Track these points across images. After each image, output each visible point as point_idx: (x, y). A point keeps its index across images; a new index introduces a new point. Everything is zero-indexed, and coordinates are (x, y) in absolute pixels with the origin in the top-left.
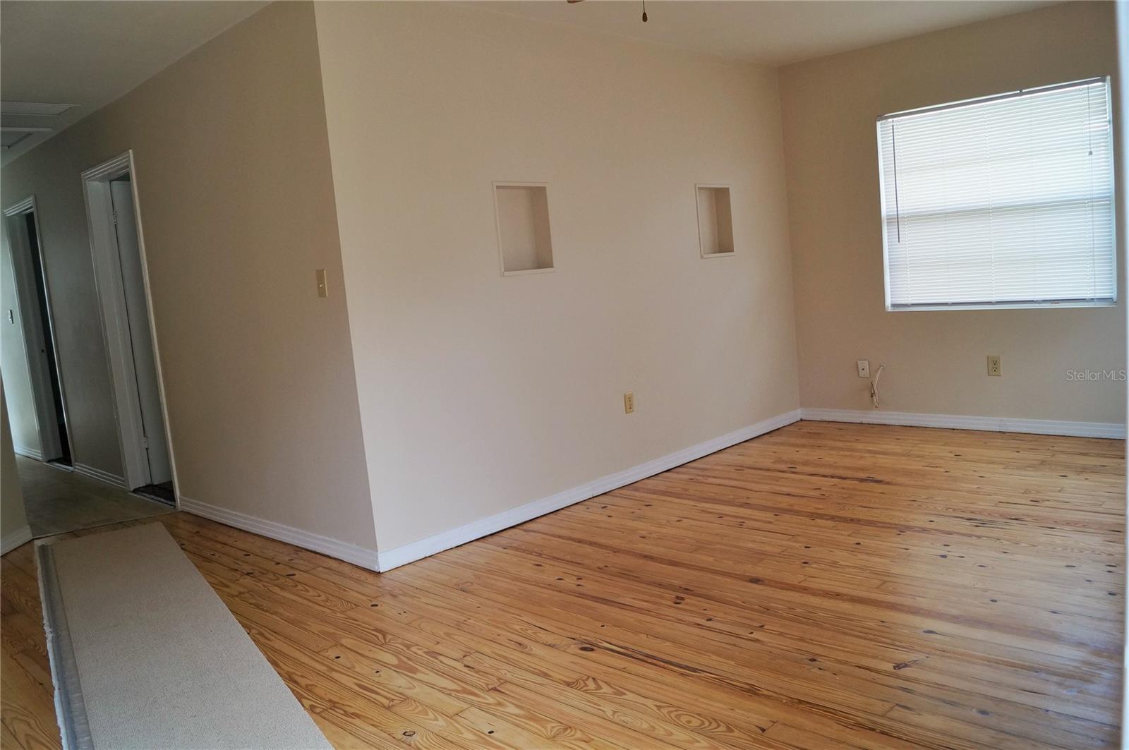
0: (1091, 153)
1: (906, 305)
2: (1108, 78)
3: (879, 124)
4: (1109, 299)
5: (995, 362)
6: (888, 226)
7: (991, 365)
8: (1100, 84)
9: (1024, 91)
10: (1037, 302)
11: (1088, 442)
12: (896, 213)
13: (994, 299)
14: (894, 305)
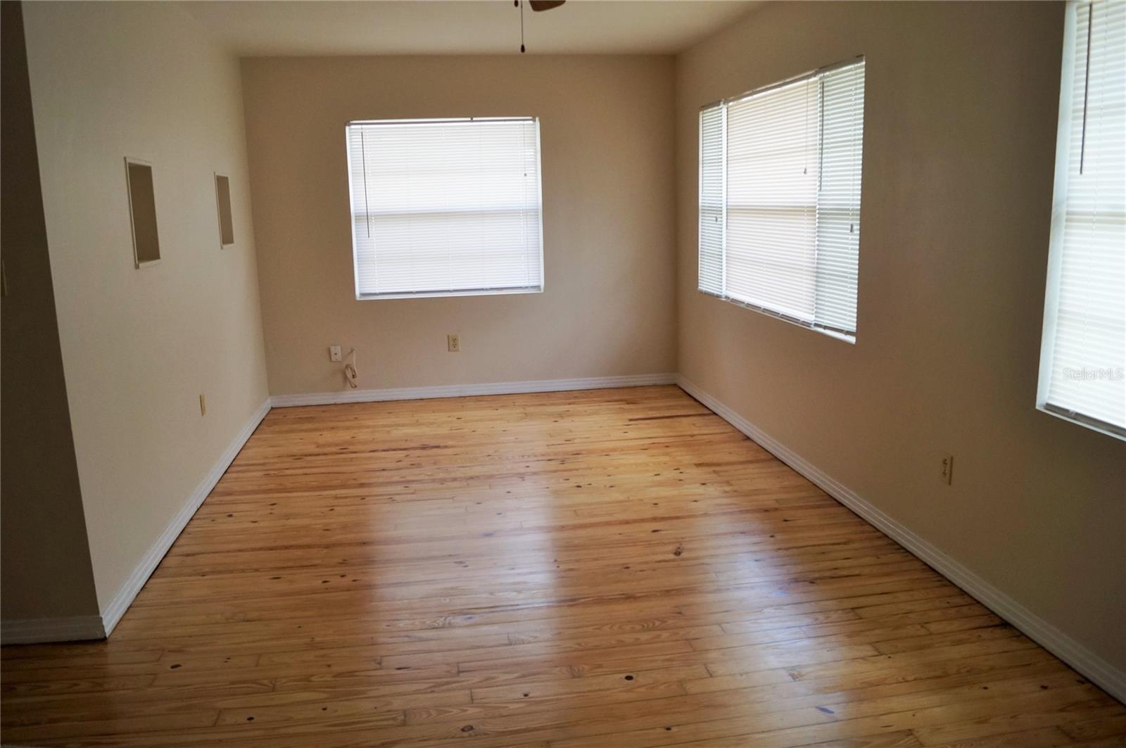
0: (525, 175)
1: (375, 294)
2: (537, 119)
3: (347, 128)
4: (538, 287)
5: (455, 340)
6: (356, 222)
7: (451, 343)
8: (531, 122)
9: (474, 119)
10: (486, 290)
11: (532, 396)
12: (366, 211)
13: (452, 288)
14: (363, 295)
